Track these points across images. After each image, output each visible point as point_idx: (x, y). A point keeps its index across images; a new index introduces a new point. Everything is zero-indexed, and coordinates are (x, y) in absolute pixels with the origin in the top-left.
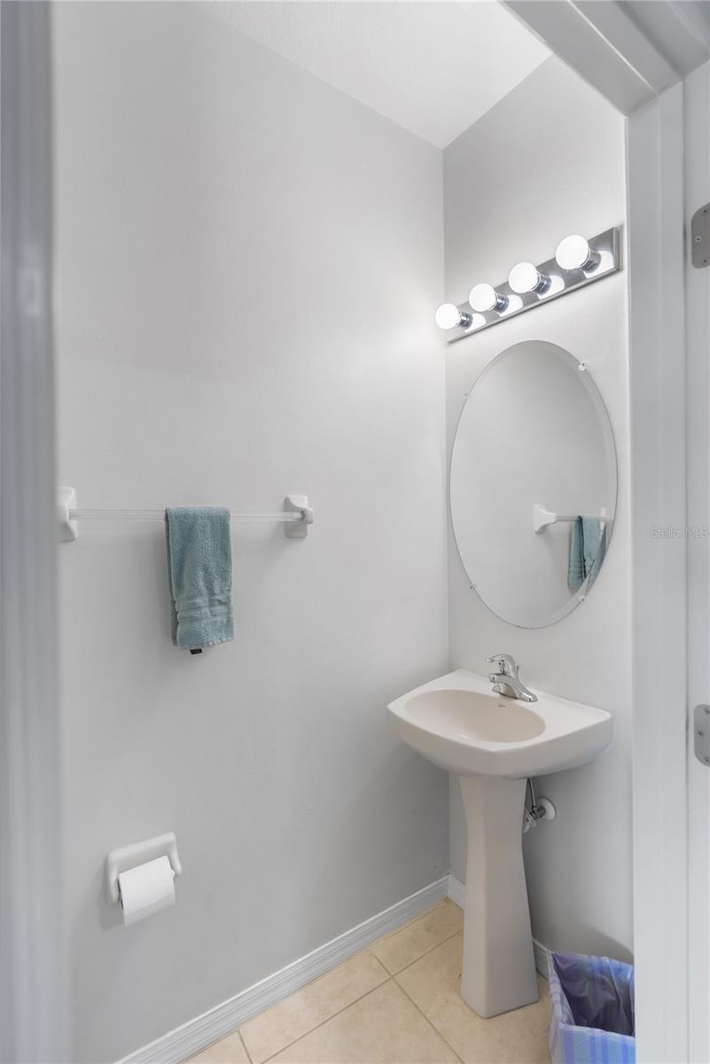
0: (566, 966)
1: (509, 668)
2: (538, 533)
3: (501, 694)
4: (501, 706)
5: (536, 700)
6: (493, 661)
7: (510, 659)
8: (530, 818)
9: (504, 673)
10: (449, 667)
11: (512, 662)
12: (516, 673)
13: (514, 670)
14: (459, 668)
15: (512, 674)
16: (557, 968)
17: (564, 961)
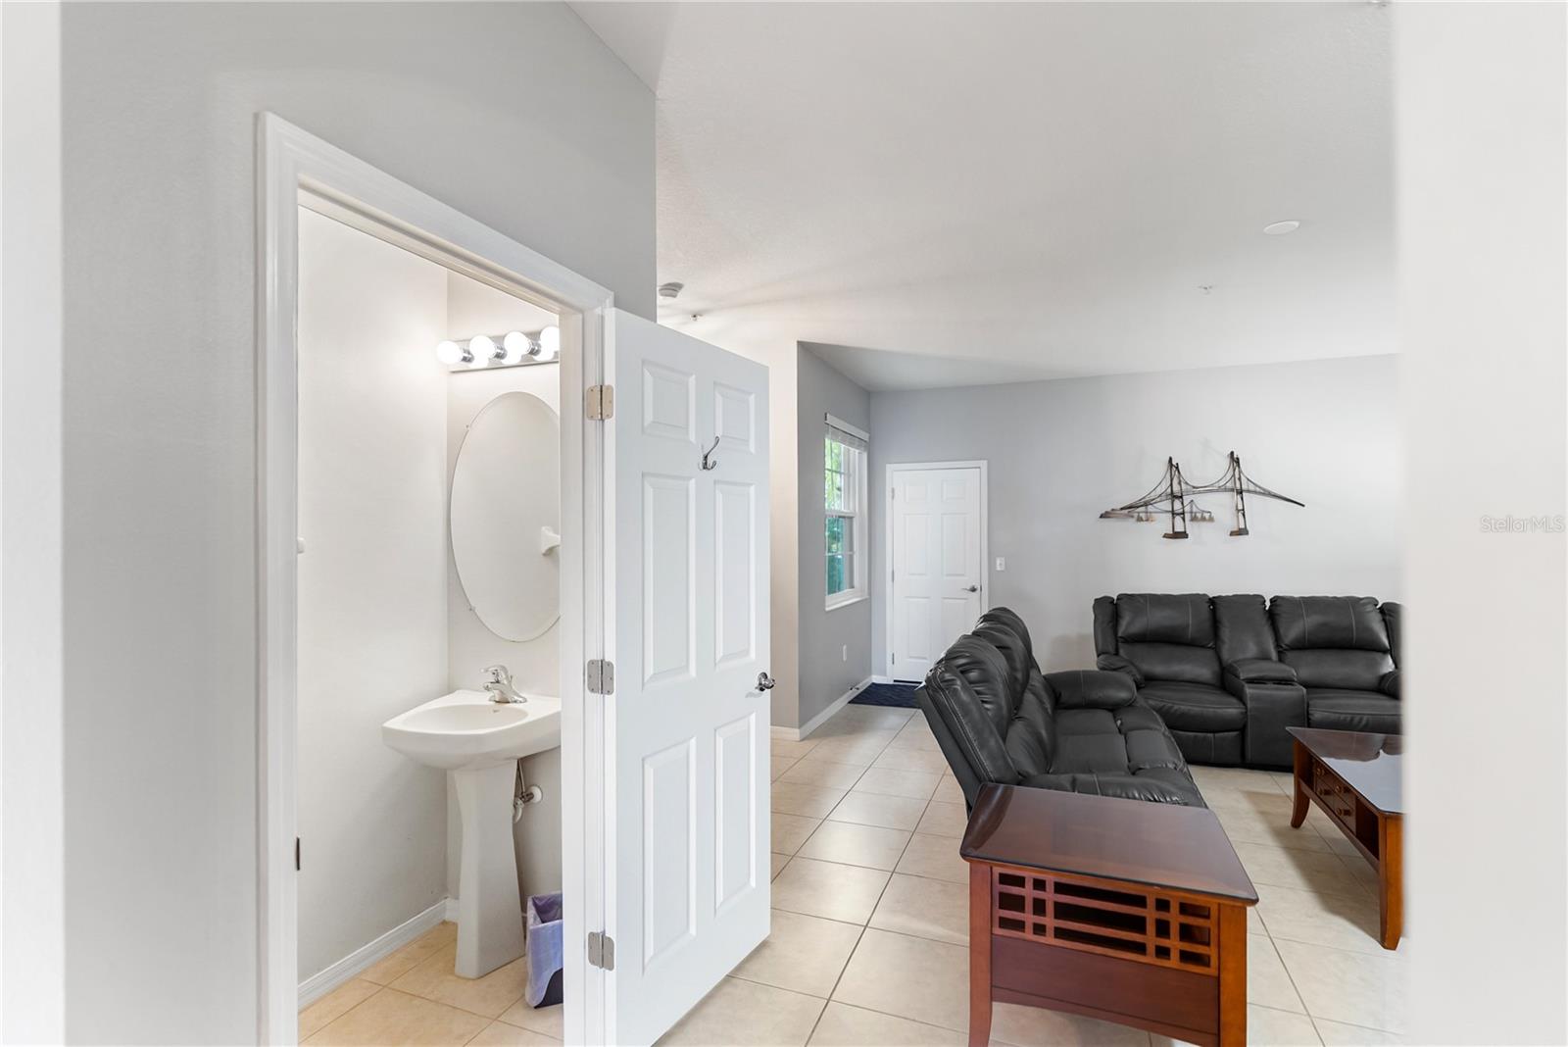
0: (543, 902)
1: (502, 677)
2: (544, 555)
3: (497, 702)
4: (495, 711)
5: (526, 701)
6: (487, 671)
7: (504, 668)
8: (520, 802)
9: (498, 682)
10: (450, 689)
11: (506, 673)
12: (510, 682)
13: (507, 677)
14: (459, 689)
15: (505, 682)
16: (535, 905)
17: (540, 899)
